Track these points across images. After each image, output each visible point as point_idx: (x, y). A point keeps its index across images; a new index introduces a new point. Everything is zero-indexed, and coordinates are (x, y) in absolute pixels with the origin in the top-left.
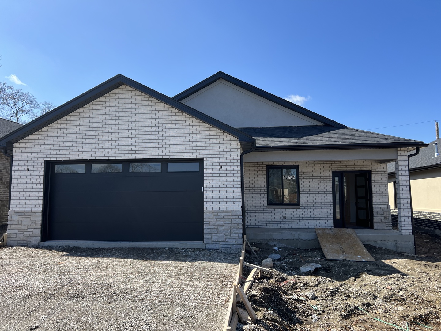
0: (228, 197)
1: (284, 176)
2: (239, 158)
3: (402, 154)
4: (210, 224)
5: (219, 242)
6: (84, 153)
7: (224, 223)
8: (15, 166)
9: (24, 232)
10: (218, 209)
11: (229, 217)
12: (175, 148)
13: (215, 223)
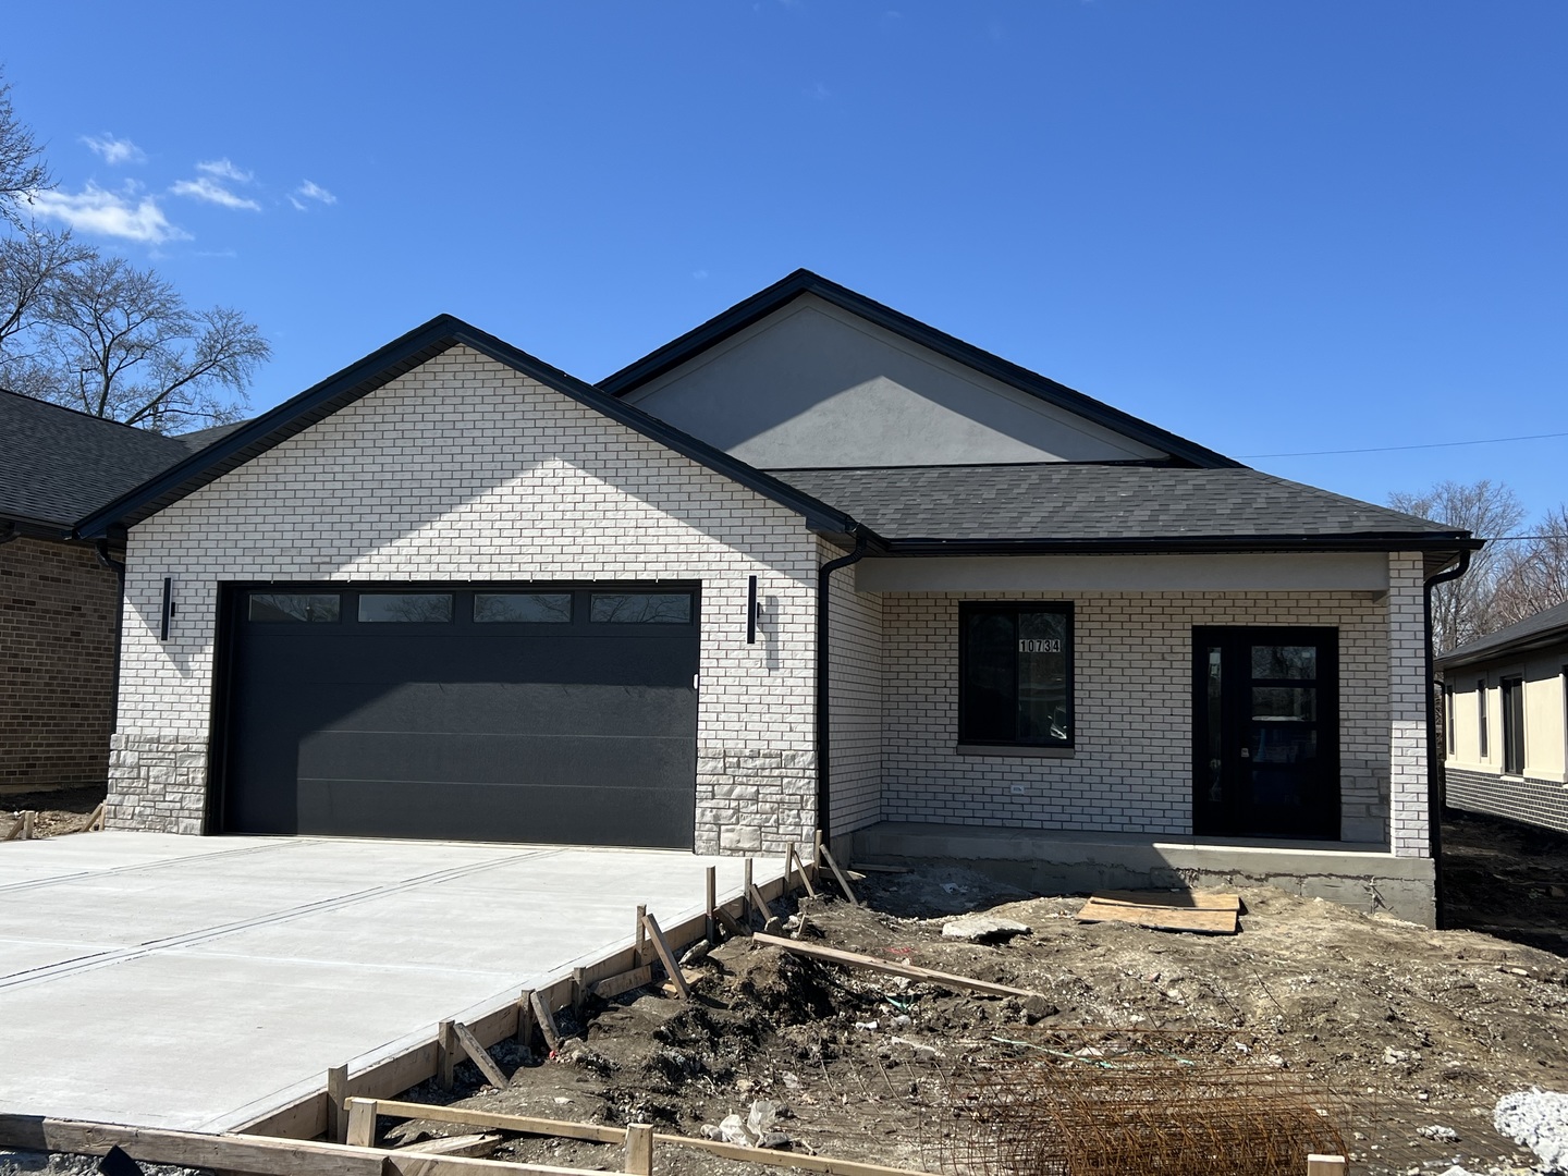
0: (773, 709)
1: (1021, 641)
2: (814, 583)
3: (1403, 574)
4: (713, 794)
5: (741, 853)
6: (335, 560)
7: (758, 792)
8: (130, 598)
9: (155, 802)
10: (741, 745)
11: (776, 772)
12: (614, 549)
13: (731, 792)
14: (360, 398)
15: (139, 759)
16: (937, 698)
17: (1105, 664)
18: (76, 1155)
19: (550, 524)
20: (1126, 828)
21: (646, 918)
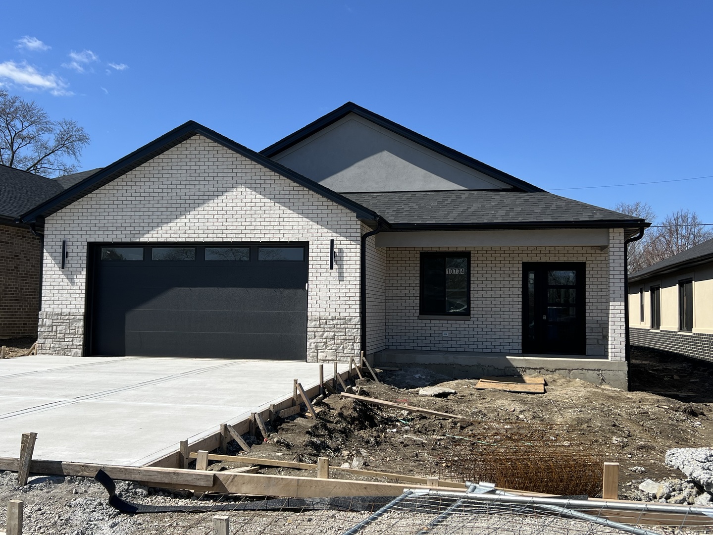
0: (342, 298)
1: (447, 269)
2: (359, 242)
3: (615, 238)
4: (315, 336)
6: (141, 232)
7: (335, 335)
8: (47, 250)
9: (60, 342)
10: (327, 314)
11: (343, 326)
12: (269, 228)
13: (323, 335)
14: (152, 159)
15: (52, 323)
16: (410, 295)
17: (484, 279)
18: (77, 477)
19: (240, 216)
20: (493, 351)
21: (297, 385)
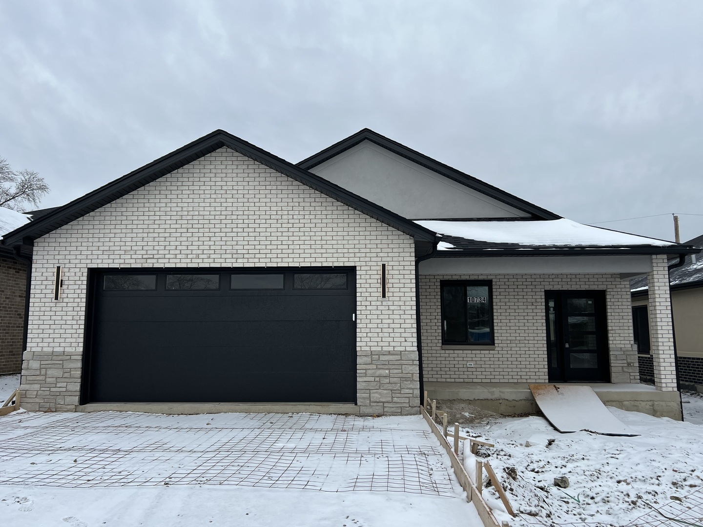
0: (396, 330)
1: (468, 298)
2: (414, 268)
3: (659, 265)
4: (366, 374)
5: (382, 404)
6: (156, 256)
7: (390, 373)
8: (35, 277)
10: (380, 349)
11: (398, 362)
12: (310, 251)
13: (375, 373)
14: (169, 173)
15: (40, 365)
17: (507, 307)
19: (275, 238)
